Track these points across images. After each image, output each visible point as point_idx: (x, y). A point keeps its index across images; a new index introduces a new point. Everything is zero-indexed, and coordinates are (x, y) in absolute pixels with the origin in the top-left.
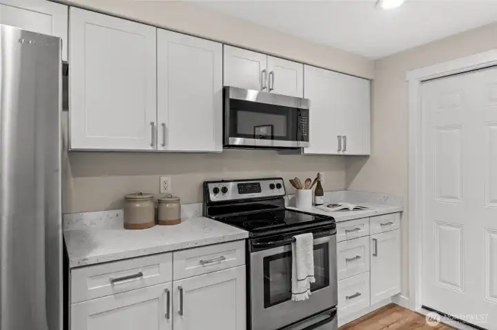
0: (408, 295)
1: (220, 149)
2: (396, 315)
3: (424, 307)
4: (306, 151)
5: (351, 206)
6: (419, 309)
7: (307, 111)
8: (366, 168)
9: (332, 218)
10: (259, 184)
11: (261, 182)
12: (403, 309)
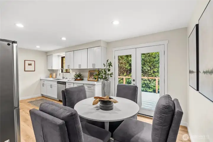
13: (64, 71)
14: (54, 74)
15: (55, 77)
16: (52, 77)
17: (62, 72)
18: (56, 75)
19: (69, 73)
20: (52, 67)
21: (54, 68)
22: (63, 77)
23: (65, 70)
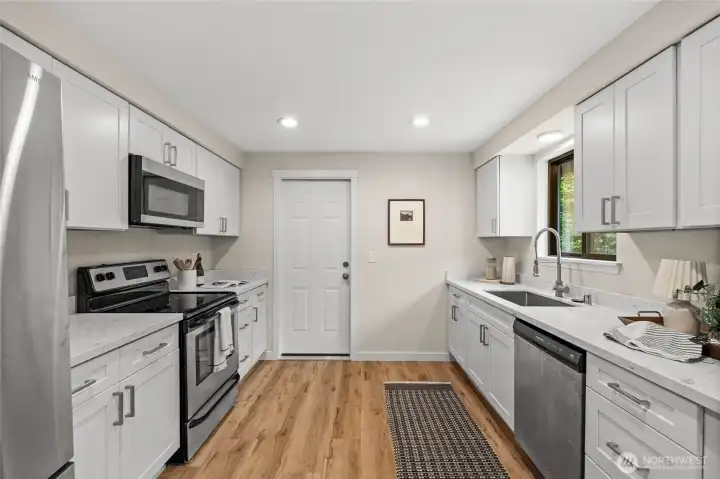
0: (272, 350)
1: (125, 226)
2: (267, 367)
3: (283, 355)
4: (199, 231)
5: (237, 283)
6: (280, 357)
7: (203, 192)
8: (234, 248)
9: (234, 293)
10: (144, 267)
11: (147, 265)
12: (269, 362)
13: (567, 244)
14: (509, 264)
15: (513, 280)
16: (497, 276)
17: (553, 250)
18: (519, 267)
19: (613, 258)
20: (494, 221)
21: (506, 230)
22: (559, 282)
23: (575, 239)
